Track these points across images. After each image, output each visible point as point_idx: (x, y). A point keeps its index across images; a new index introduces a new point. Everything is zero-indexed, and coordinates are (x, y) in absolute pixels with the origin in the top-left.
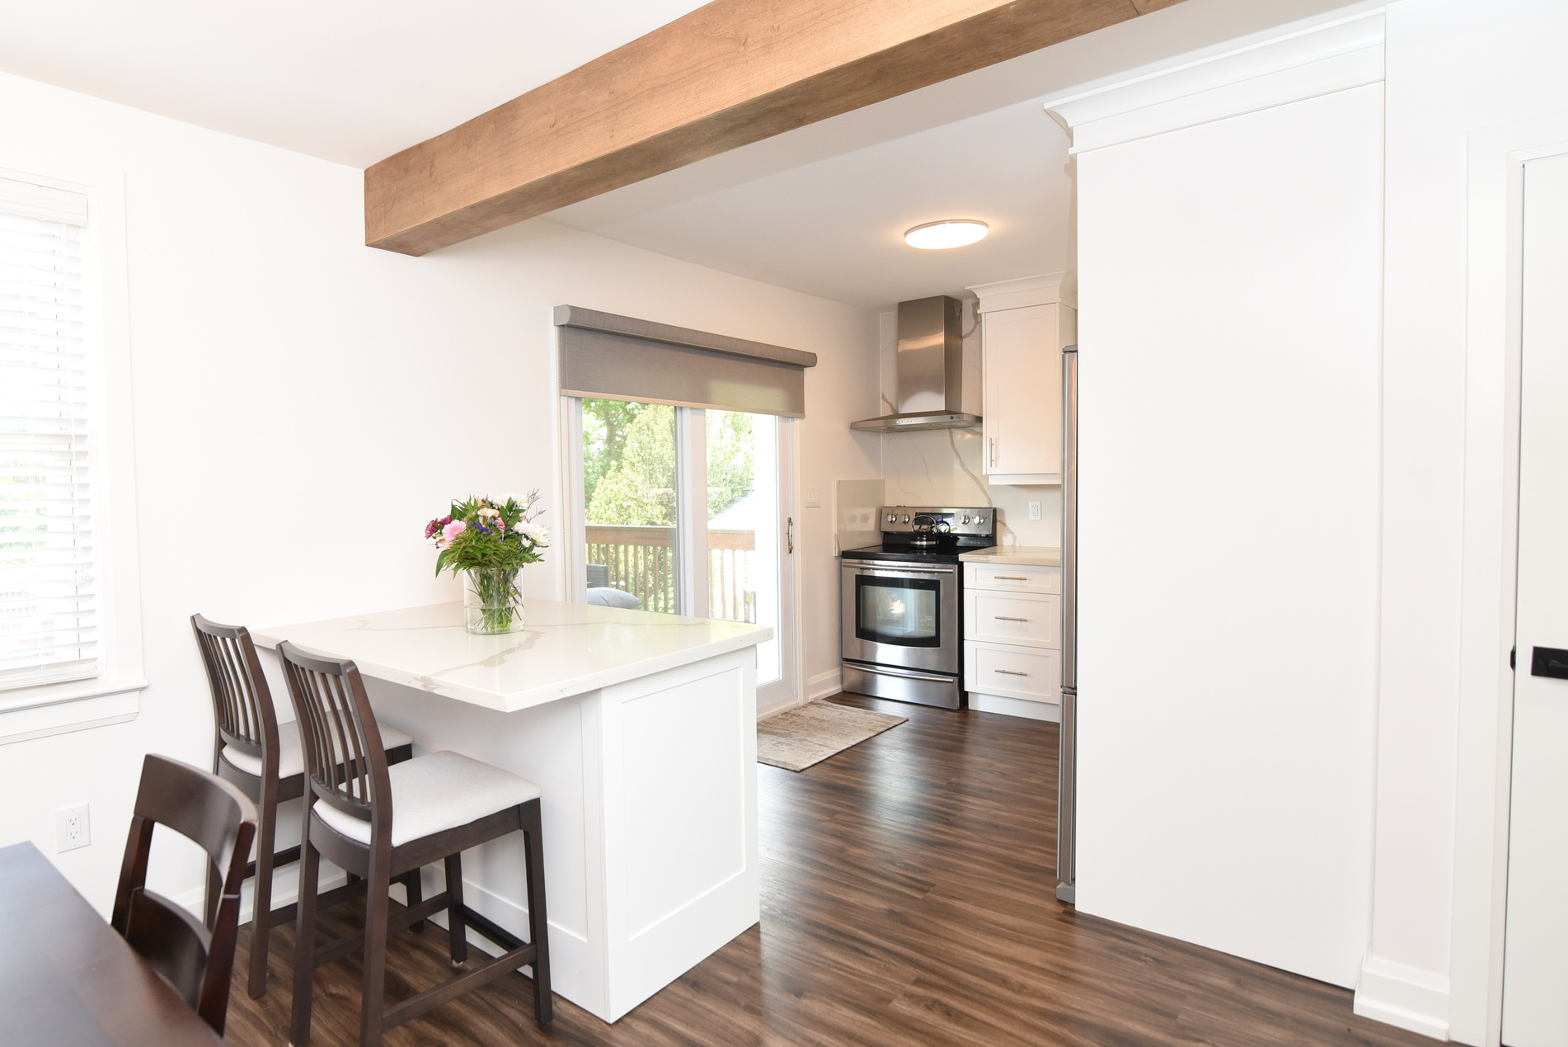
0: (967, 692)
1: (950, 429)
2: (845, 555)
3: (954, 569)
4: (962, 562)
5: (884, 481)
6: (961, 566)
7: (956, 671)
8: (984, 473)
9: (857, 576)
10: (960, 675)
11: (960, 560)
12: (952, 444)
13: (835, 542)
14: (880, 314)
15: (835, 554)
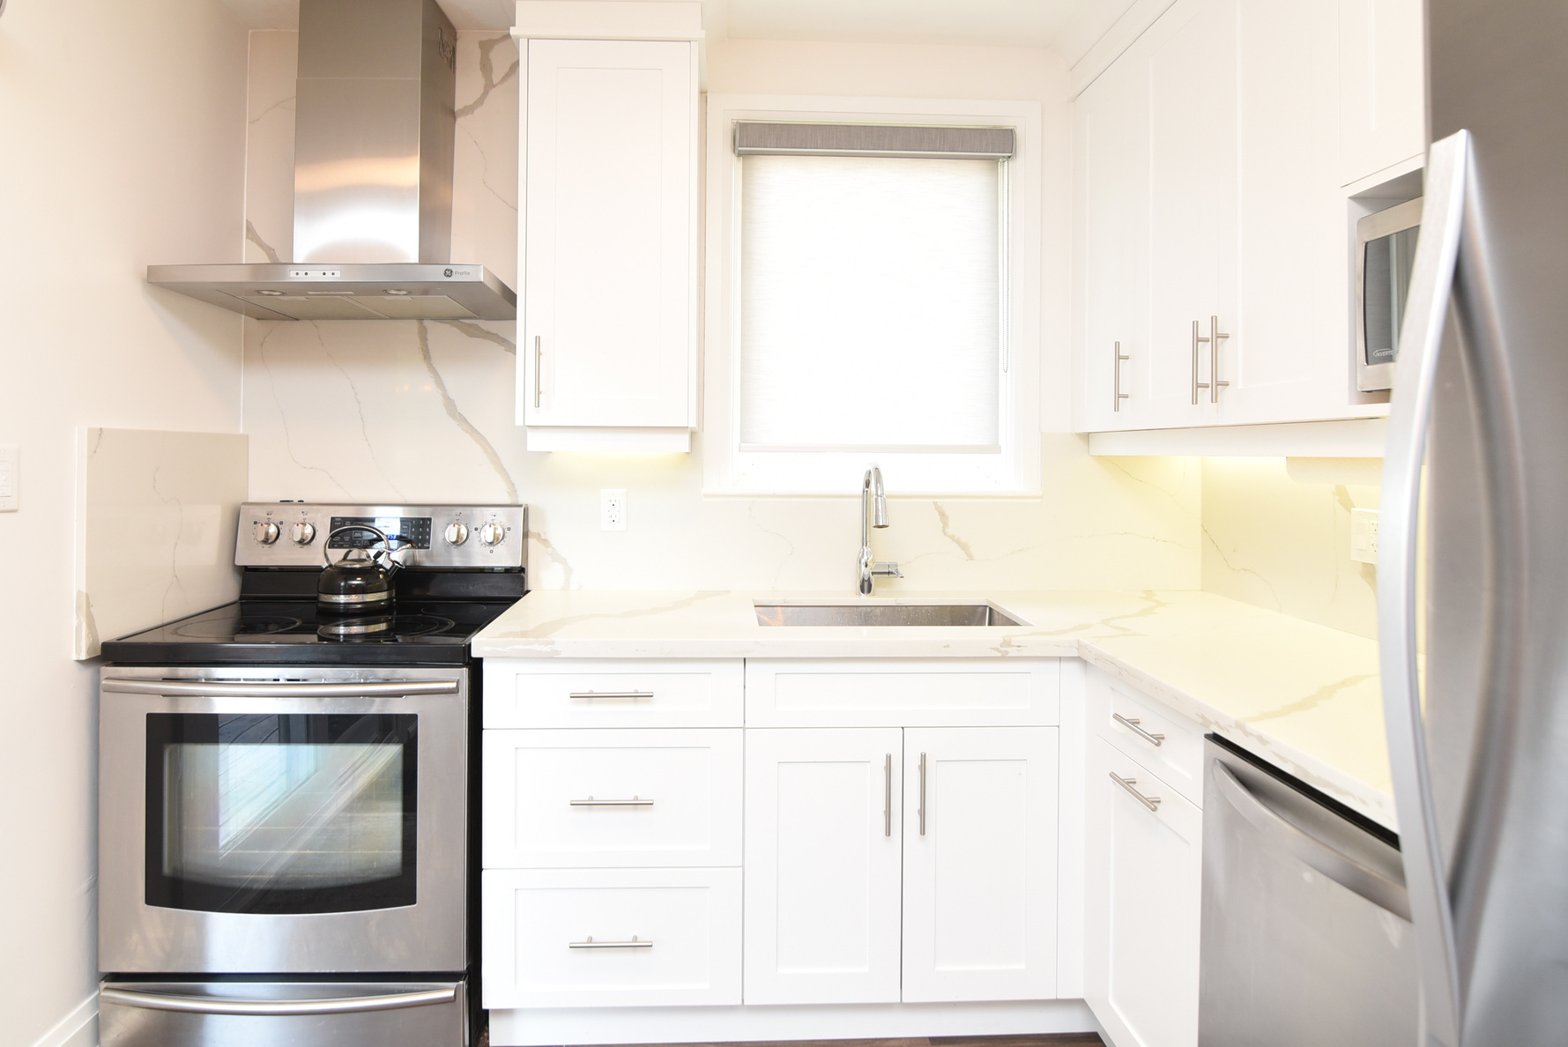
0: (487, 1012)
1: (420, 319)
2: (115, 654)
3: (458, 676)
4: (480, 660)
5: (246, 438)
6: (476, 668)
7: (461, 965)
8: (519, 422)
9: (151, 718)
10: (473, 976)
11: (475, 654)
12: (427, 356)
13: (78, 617)
14: (250, 31)
15: (79, 655)
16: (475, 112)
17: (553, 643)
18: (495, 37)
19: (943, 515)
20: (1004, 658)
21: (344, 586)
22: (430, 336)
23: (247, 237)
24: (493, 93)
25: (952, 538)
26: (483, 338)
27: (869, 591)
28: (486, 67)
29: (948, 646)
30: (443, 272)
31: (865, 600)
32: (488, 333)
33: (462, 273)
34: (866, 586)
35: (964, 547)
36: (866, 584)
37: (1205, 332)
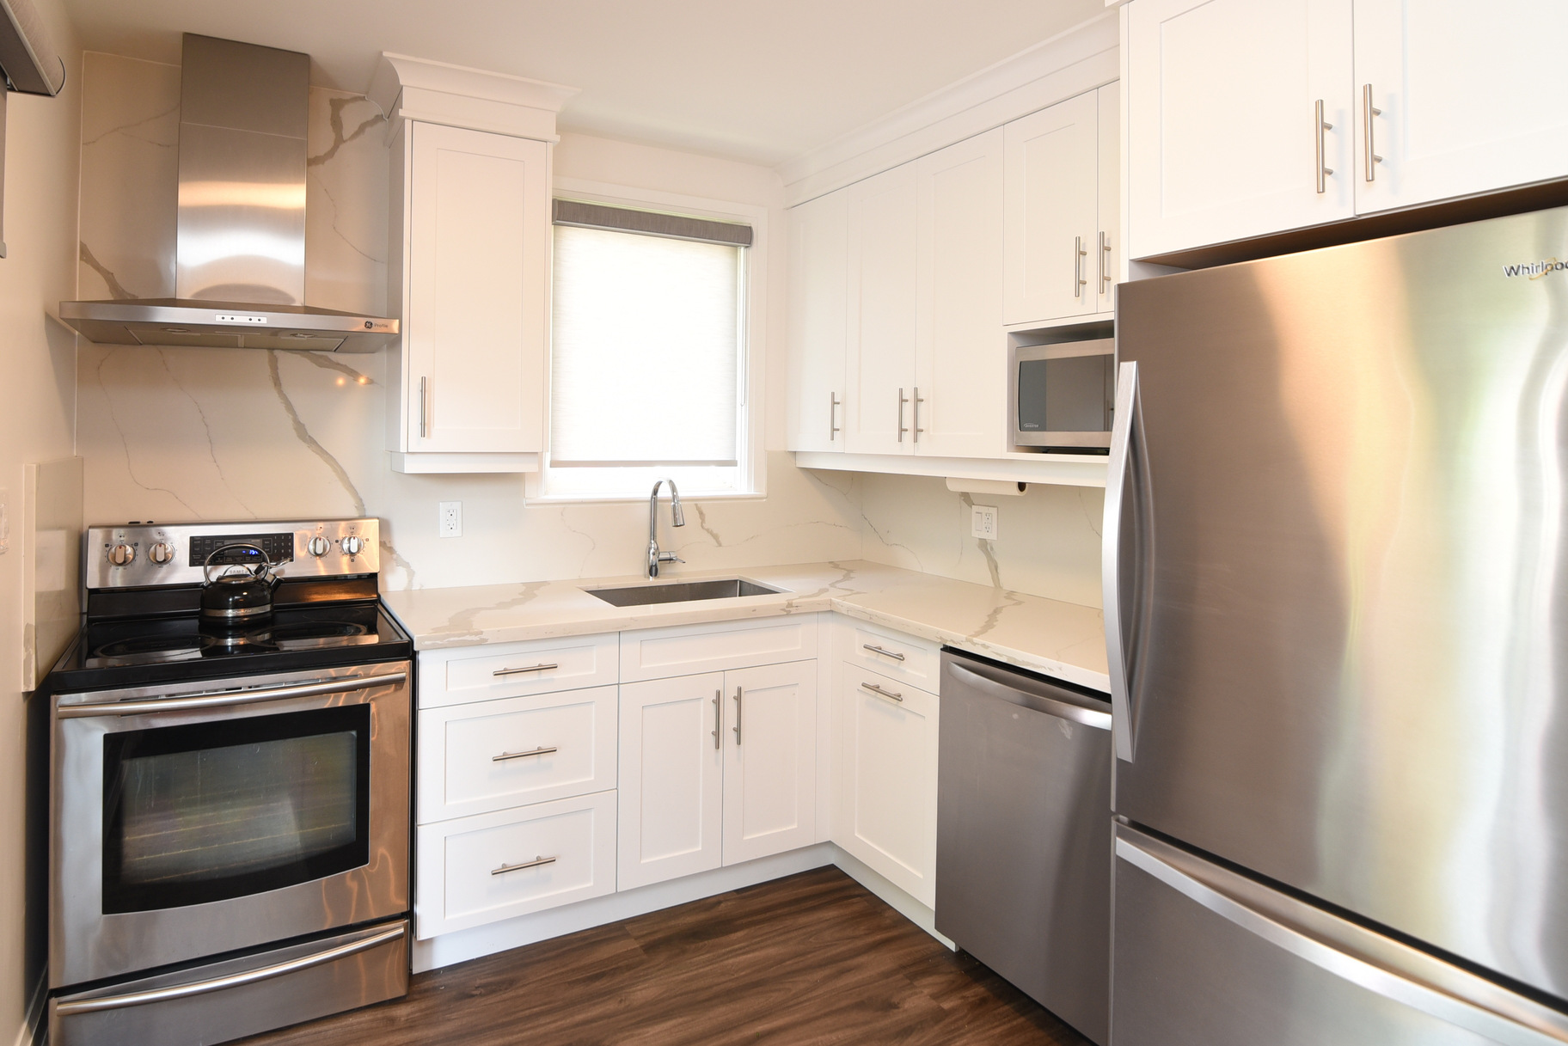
4: (418, 653)
5: (81, 461)
6: (414, 660)
7: (399, 907)
9: (109, 738)
10: (409, 914)
11: (416, 648)
12: (277, 382)
13: (26, 650)
14: (85, 52)
15: (29, 687)
16: (326, 163)
17: (482, 633)
18: (345, 98)
19: (701, 514)
20: (788, 614)
21: (233, 601)
22: (280, 365)
23: (81, 259)
24: (343, 147)
25: (708, 530)
26: (334, 368)
27: (656, 575)
28: (337, 124)
29: (755, 610)
30: (364, 324)
31: (652, 581)
32: (338, 364)
33: (380, 326)
34: (653, 571)
35: (715, 537)
36: (654, 568)
37: (909, 395)
